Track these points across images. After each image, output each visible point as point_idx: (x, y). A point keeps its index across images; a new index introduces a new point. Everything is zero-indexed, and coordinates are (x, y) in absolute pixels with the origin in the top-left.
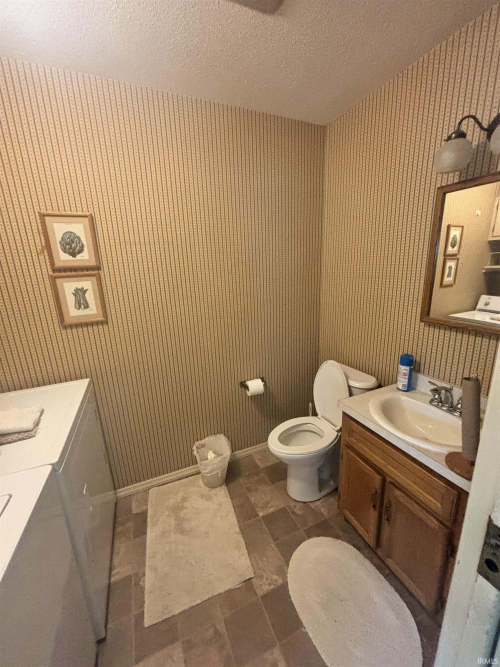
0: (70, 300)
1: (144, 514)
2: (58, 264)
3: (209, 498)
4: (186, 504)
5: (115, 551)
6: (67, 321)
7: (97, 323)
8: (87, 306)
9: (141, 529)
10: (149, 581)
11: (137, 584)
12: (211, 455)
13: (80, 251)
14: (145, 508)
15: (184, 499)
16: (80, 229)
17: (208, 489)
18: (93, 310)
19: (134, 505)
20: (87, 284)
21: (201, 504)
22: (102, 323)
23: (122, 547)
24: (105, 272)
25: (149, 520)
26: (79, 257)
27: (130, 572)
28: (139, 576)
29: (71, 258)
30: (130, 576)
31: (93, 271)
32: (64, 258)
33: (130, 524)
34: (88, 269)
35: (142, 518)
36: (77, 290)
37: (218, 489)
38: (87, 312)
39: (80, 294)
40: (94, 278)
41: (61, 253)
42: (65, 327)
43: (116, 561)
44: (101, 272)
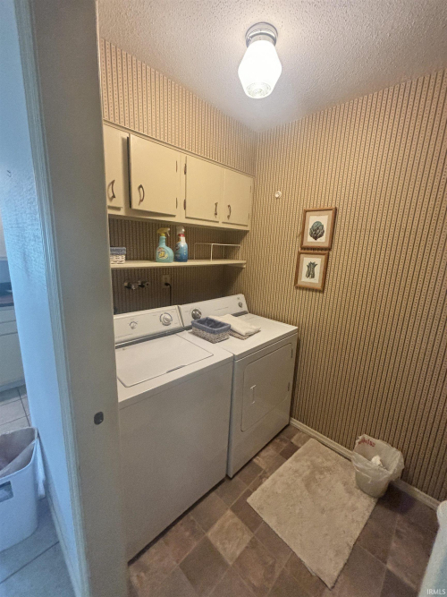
0: (304, 270)
1: (296, 448)
2: (305, 244)
3: (350, 493)
4: (328, 475)
5: (267, 449)
6: (299, 283)
7: (316, 290)
8: (313, 277)
9: (287, 454)
10: (267, 483)
11: (261, 478)
12: (376, 460)
13: (321, 236)
14: (300, 445)
15: (328, 469)
16: (325, 220)
17: (355, 485)
18: (316, 281)
19: (295, 437)
20: (318, 261)
21: (340, 488)
22: (320, 292)
23: (271, 451)
24: (333, 254)
25: (295, 454)
26: (319, 240)
27: (263, 467)
28: (265, 476)
29: (313, 240)
30: (261, 469)
31: (325, 251)
32: (309, 240)
33: (285, 445)
34: (322, 249)
35: (293, 449)
36: (311, 263)
37: (365, 495)
38: (312, 280)
39: (311, 266)
40: (324, 257)
41: (309, 236)
42: (297, 288)
43: (263, 454)
44: (331, 253)
